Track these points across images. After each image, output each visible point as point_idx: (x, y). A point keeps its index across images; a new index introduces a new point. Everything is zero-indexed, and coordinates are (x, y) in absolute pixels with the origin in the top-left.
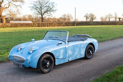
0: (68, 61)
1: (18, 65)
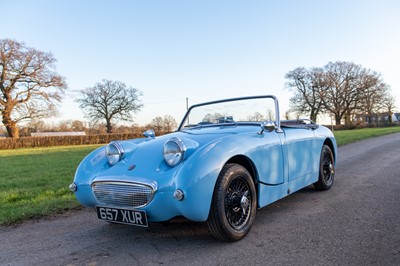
0: (288, 192)
1: (120, 217)
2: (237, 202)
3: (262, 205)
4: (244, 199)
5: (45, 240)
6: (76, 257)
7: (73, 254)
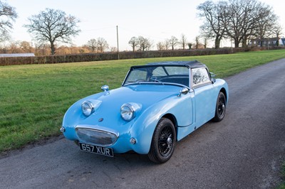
0: (195, 128)
1: (95, 150)
2: (165, 141)
3: (179, 139)
4: (169, 139)
5: (46, 162)
6: (71, 174)
7: (69, 172)
